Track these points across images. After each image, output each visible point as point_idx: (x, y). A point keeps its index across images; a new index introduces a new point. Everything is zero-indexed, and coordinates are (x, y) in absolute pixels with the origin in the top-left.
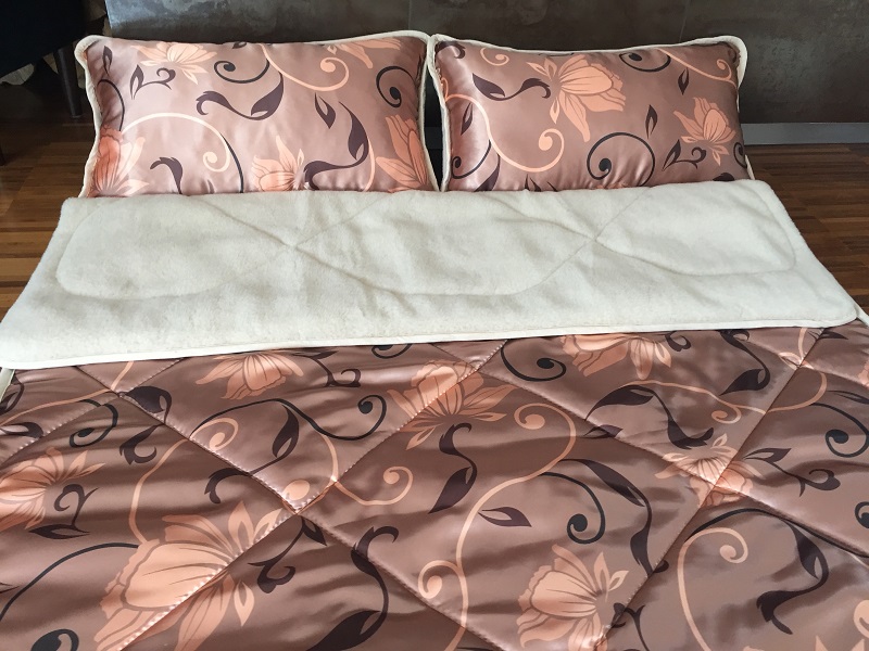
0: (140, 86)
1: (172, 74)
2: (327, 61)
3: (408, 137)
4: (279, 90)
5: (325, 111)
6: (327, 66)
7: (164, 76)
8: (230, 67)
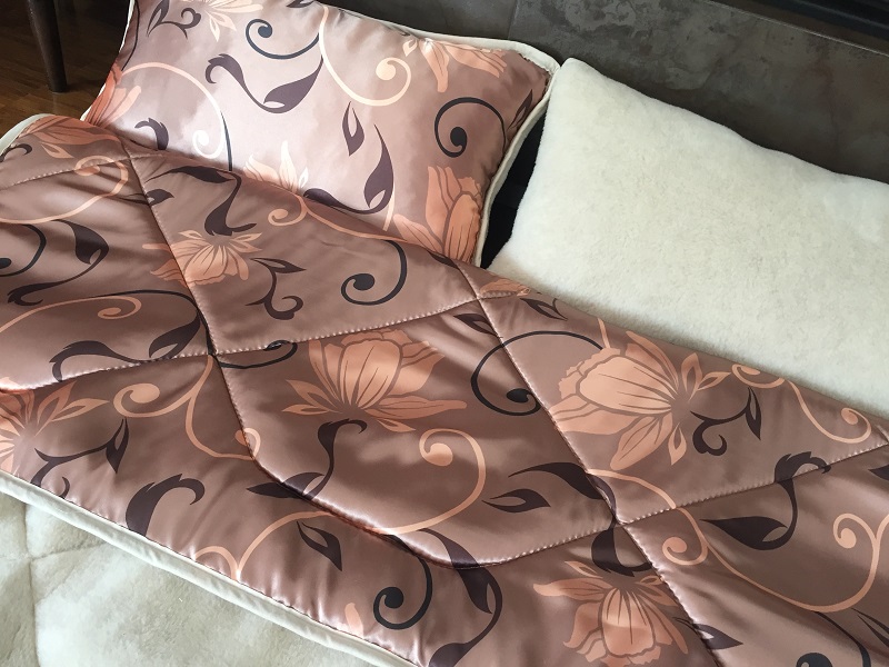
0: (159, 23)
1: (197, 18)
2: (389, 63)
3: (455, 202)
4: (308, 82)
5: (353, 132)
6: (385, 70)
7: (189, 18)
8: (266, 32)
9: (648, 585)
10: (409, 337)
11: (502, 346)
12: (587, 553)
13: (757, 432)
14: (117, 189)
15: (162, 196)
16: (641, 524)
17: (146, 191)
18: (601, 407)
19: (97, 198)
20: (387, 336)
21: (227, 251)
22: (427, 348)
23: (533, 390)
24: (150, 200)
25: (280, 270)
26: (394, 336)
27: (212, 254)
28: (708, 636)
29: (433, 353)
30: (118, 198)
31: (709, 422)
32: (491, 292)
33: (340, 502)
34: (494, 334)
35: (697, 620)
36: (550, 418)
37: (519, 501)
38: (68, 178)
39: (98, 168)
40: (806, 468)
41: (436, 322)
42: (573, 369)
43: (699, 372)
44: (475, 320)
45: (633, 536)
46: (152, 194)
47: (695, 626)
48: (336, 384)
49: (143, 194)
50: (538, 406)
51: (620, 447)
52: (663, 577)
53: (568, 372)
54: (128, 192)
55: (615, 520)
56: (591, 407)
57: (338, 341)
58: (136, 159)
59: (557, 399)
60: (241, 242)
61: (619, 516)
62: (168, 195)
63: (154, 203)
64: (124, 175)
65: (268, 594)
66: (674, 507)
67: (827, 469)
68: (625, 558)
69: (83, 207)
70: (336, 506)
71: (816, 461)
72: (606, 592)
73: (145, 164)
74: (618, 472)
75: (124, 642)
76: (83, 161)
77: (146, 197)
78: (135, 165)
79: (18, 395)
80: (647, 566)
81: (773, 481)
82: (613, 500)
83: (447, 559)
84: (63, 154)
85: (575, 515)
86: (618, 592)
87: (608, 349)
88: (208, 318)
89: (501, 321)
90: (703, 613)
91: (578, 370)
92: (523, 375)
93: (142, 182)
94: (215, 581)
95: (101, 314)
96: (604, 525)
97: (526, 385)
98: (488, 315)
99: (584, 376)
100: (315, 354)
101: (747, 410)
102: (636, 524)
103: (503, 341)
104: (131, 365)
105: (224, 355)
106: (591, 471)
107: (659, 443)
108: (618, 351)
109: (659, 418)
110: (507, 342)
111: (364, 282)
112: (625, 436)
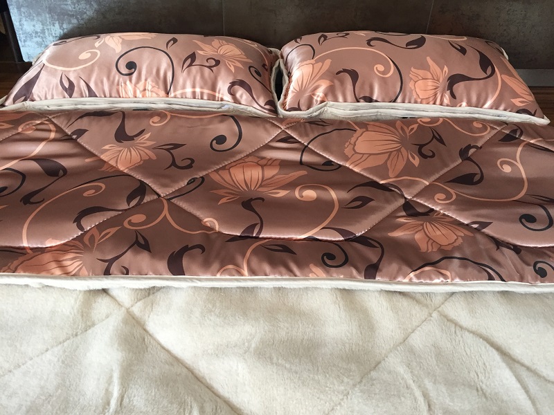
9: (439, 216)
10: (258, 157)
11: (307, 146)
12: (404, 213)
13: (444, 144)
14: (52, 135)
15: (81, 132)
16: (418, 195)
17: (69, 133)
18: (370, 154)
19: (43, 144)
20: (247, 160)
21: (137, 149)
22: (271, 159)
23: (333, 160)
24: (74, 137)
25: (172, 149)
26: (250, 159)
27: (129, 153)
28: (475, 226)
29: (276, 160)
30: (54, 140)
31: (421, 146)
32: (288, 124)
33: (275, 233)
34: (300, 142)
35: (466, 222)
36: (348, 168)
37: (359, 203)
38: (18, 137)
39: (34, 127)
40: (472, 151)
41: (268, 147)
42: (348, 143)
43: (405, 128)
44: (288, 139)
45: (418, 201)
46: (73, 133)
47: (467, 225)
48: (234, 185)
49: (67, 135)
50: (340, 166)
51: (389, 168)
52: (442, 211)
53: (346, 146)
54: (59, 136)
55: (406, 198)
56: (366, 156)
57: (223, 168)
58: (54, 117)
59: (347, 159)
60: (142, 141)
61: (406, 196)
62: (85, 131)
63: (78, 138)
64: (52, 127)
65: (266, 275)
66: (428, 184)
67: (481, 147)
68: (420, 210)
69: (38, 149)
70: (273, 236)
71: (474, 147)
72: (422, 225)
73: (61, 119)
74: (395, 177)
75: (208, 318)
76: (22, 126)
77: (70, 136)
78: (55, 121)
79: (64, 244)
80: (432, 210)
81: (461, 160)
82: (400, 190)
83: (342, 239)
84: (6, 126)
85: (388, 201)
86: (428, 223)
87: (359, 131)
88: (146, 181)
89: (301, 136)
90: (467, 218)
91: (350, 143)
92: (324, 155)
93: (64, 129)
94: (237, 280)
95: (85, 194)
96: (402, 201)
97: (328, 159)
98: (292, 135)
99: (355, 145)
100: (216, 177)
101: (434, 136)
102: (417, 196)
103: (306, 144)
104: (120, 213)
105: (167, 195)
106: (382, 182)
107: (405, 160)
108: (365, 130)
109: (399, 151)
110: (308, 144)
111: (221, 139)
112: (389, 163)
